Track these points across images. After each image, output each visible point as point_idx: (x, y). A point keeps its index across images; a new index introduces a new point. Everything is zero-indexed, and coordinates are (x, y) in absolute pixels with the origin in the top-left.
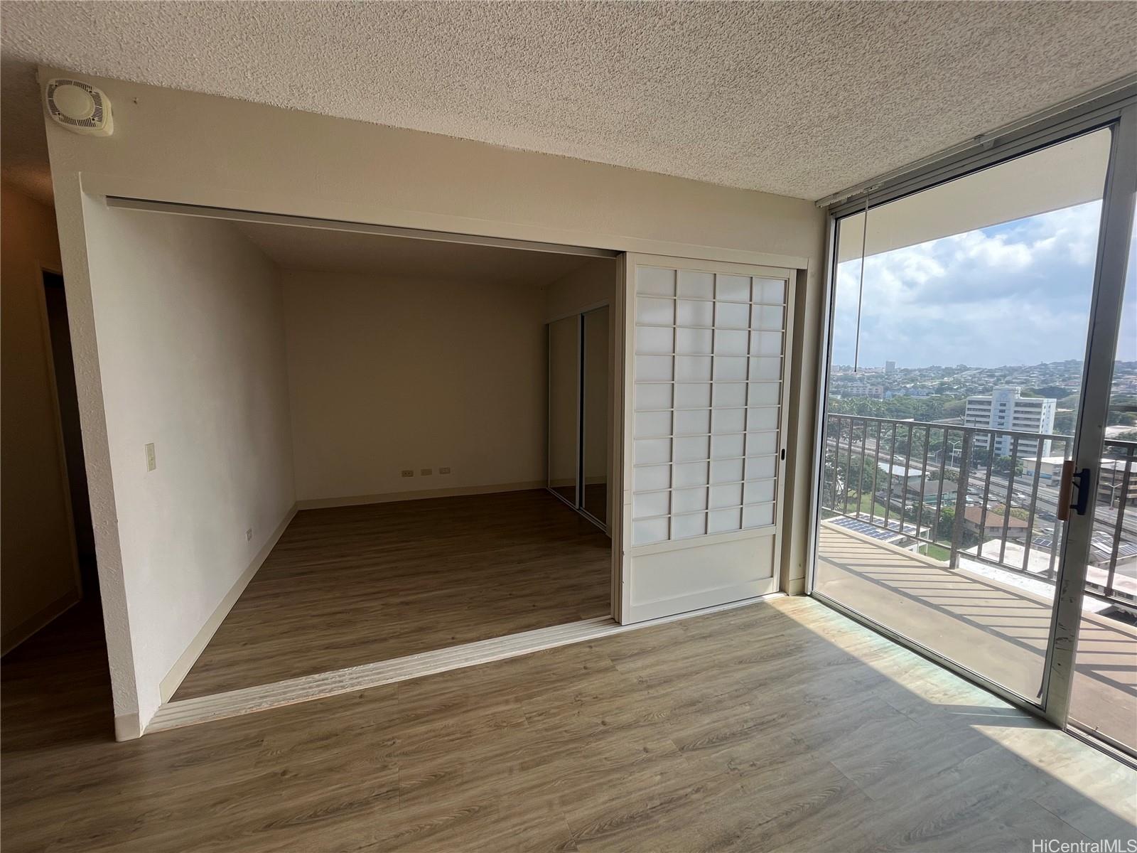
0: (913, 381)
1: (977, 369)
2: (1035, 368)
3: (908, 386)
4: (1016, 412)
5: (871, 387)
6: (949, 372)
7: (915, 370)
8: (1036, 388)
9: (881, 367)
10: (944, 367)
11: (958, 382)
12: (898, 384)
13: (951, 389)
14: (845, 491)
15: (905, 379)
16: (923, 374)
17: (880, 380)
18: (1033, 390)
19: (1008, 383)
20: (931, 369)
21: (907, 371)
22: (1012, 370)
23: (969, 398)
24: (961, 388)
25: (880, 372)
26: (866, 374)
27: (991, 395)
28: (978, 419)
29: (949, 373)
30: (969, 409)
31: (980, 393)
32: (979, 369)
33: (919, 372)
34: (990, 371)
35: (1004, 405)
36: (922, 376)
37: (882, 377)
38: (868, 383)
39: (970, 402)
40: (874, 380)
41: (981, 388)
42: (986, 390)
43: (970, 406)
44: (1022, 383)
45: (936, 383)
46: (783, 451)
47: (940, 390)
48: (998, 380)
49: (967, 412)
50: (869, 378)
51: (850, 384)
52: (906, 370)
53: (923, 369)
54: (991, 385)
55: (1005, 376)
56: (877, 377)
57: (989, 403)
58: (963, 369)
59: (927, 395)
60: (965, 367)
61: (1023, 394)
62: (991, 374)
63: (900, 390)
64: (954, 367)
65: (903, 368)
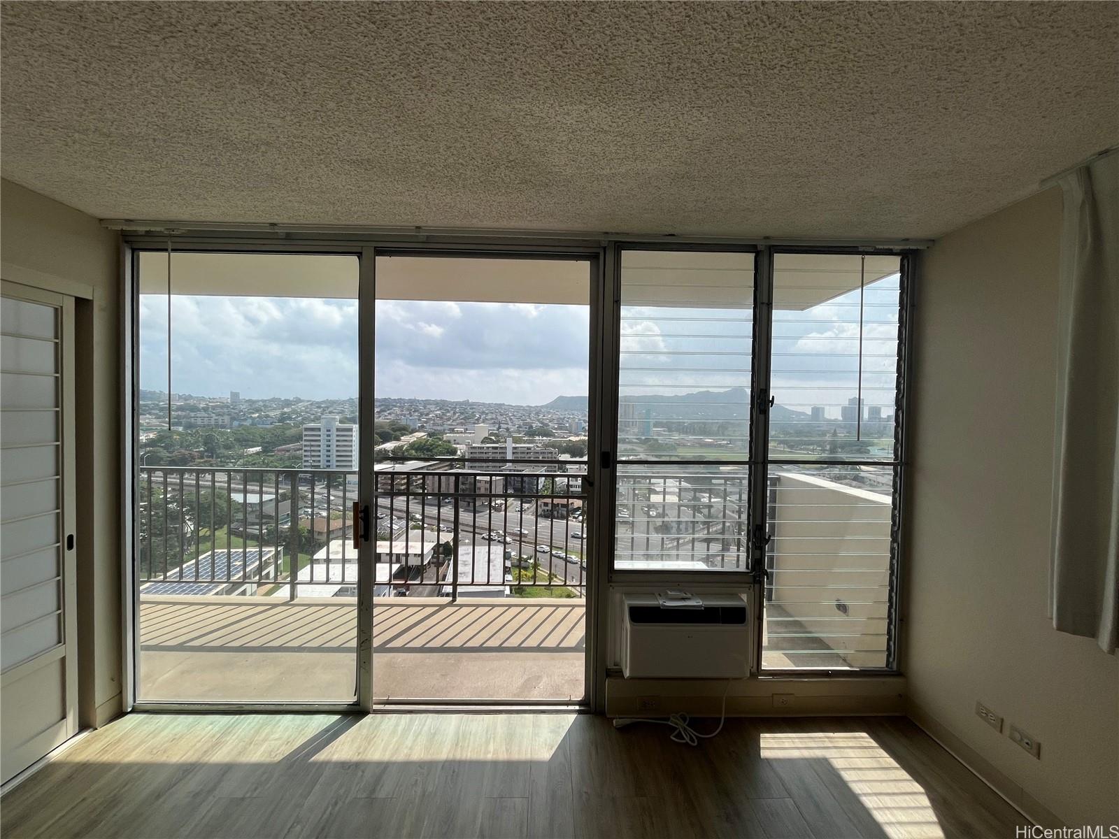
0: (257, 411)
1: (308, 401)
2: (346, 401)
3: (253, 416)
4: (337, 436)
5: (217, 418)
6: (287, 403)
7: (258, 401)
8: (348, 416)
9: (226, 396)
10: (283, 399)
11: (294, 412)
12: (244, 415)
13: (290, 418)
14: (197, 531)
15: (251, 409)
16: (266, 405)
17: (226, 410)
18: (346, 418)
19: (330, 413)
20: (273, 400)
21: (251, 402)
22: (333, 402)
23: (305, 426)
24: (298, 417)
25: (225, 402)
26: (211, 404)
27: (320, 423)
28: (313, 443)
29: (288, 405)
30: (306, 435)
31: (313, 421)
32: (310, 401)
33: (263, 402)
34: (317, 403)
35: (329, 431)
36: (265, 406)
37: (228, 407)
38: (213, 413)
39: (306, 429)
40: (219, 410)
41: (312, 417)
42: (317, 419)
43: (307, 433)
44: (340, 413)
45: (278, 412)
46: (71, 537)
47: (283, 418)
48: (324, 410)
49: (304, 438)
50: (214, 407)
51: (192, 414)
52: (249, 401)
53: (266, 400)
54: (319, 414)
55: (328, 408)
56: (222, 407)
57: (319, 430)
58: (298, 401)
59: (271, 424)
60: (300, 399)
61: (341, 422)
62: (318, 405)
63: (246, 420)
64: (291, 399)
65: (247, 399)
